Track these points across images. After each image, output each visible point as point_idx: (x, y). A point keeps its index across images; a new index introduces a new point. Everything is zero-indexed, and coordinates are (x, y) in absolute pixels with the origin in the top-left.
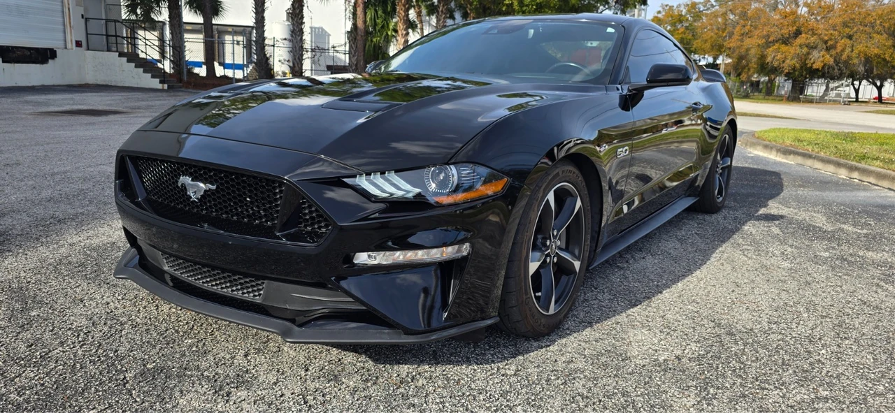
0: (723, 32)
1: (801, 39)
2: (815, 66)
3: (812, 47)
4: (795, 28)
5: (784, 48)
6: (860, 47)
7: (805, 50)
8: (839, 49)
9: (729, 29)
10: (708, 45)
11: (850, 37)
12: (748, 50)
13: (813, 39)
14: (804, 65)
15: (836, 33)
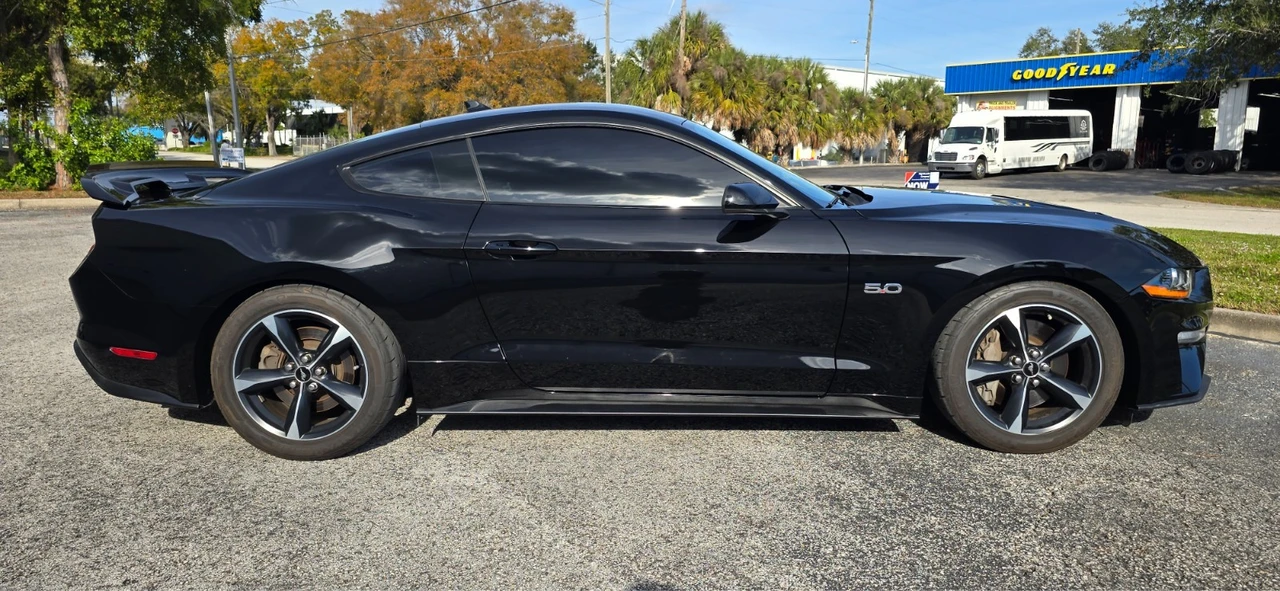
0: (356, 69)
1: (465, 83)
4: (454, 67)
5: (445, 95)
9: (363, 63)
10: (335, 88)
11: (520, 81)
12: (396, 96)
13: (479, 84)
15: (505, 76)
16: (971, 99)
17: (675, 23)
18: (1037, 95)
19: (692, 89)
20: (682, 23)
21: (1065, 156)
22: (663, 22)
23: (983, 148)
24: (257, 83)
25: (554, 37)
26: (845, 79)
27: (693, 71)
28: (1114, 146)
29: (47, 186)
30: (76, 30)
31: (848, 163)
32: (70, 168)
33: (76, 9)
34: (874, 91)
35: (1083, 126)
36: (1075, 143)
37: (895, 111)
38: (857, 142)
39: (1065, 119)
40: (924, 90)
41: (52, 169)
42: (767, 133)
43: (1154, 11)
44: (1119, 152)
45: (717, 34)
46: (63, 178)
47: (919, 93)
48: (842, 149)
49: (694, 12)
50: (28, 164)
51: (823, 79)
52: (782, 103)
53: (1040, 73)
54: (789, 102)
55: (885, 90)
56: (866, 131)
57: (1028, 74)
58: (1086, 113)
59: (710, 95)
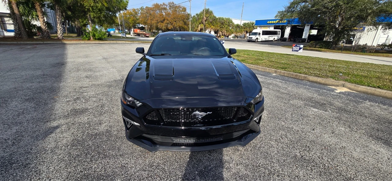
0: (146, 19)
1: (165, 21)
2: (169, 29)
3: (168, 24)
4: (163, 18)
5: (162, 24)
6: (178, 24)
7: (167, 24)
8: (174, 24)
9: (147, 17)
10: (142, 22)
11: (175, 21)
12: (153, 24)
14: (167, 28)
15: (173, 20)
16: (260, 27)
17: (204, 10)
18: (272, 26)
19: (206, 23)
20: (205, 10)
21: (274, 38)
22: (202, 10)
23: (258, 36)
24: (130, 21)
25: (183, 12)
26: (236, 22)
27: (206, 20)
28: (285, 37)
29: (89, 39)
30: (92, 13)
31: (236, 39)
32: (93, 36)
33: (91, 10)
34: (243, 24)
35: (279, 33)
36: (277, 36)
37: (246, 29)
38: (238, 34)
39: (276, 31)
40: (253, 25)
41: (90, 37)
42: (220, 32)
43: (282, 11)
44: (285, 38)
45: (211, 12)
46: (92, 38)
47: (251, 25)
48: (235, 36)
49: (207, 8)
50: (86, 36)
51: (232, 22)
52: (223, 27)
53: (272, 22)
54: (225, 27)
55: (244, 24)
56: (240, 32)
57: (270, 22)
58: (280, 30)
59: (209, 25)
